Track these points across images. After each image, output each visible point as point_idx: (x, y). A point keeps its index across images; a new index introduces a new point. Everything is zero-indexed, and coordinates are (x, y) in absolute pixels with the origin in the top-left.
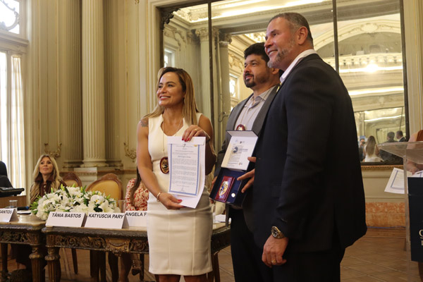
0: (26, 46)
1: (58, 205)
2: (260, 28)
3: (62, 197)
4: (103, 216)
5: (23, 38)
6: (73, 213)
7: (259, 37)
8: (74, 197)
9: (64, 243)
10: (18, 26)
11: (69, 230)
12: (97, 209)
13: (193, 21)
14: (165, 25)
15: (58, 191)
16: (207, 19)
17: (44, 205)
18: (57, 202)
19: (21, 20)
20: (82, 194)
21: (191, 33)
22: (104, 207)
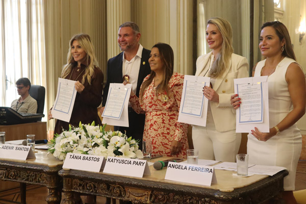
1: (76, 145)
3: (80, 137)
4: (123, 162)
6: (92, 156)
8: (93, 137)
9: (81, 188)
11: (87, 176)
12: (117, 153)
15: (77, 129)
17: (61, 144)
18: (74, 142)
20: (101, 134)
22: (125, 150)
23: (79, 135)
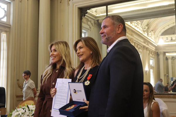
0: (9, 28)
2: (134, 19)
5: (8, 24)
7: (133, 23)
10: (6, 17)
13: (97, 15)
14: (83, 17)
16: (105, 14)
19: (7, 14)
21: (96, 22)
23: (24, 110)
